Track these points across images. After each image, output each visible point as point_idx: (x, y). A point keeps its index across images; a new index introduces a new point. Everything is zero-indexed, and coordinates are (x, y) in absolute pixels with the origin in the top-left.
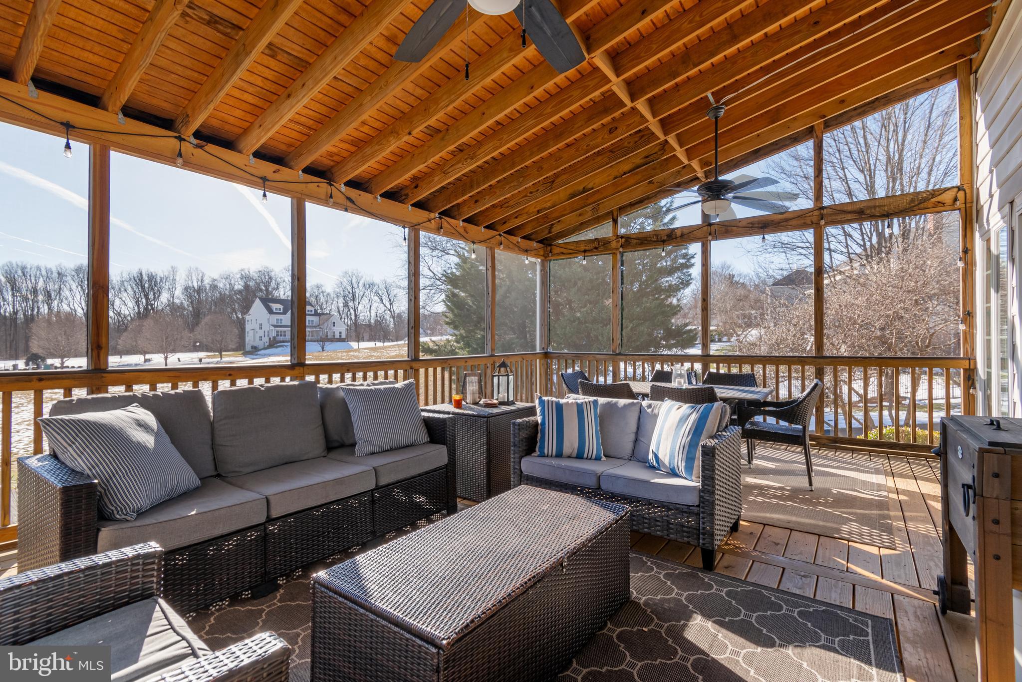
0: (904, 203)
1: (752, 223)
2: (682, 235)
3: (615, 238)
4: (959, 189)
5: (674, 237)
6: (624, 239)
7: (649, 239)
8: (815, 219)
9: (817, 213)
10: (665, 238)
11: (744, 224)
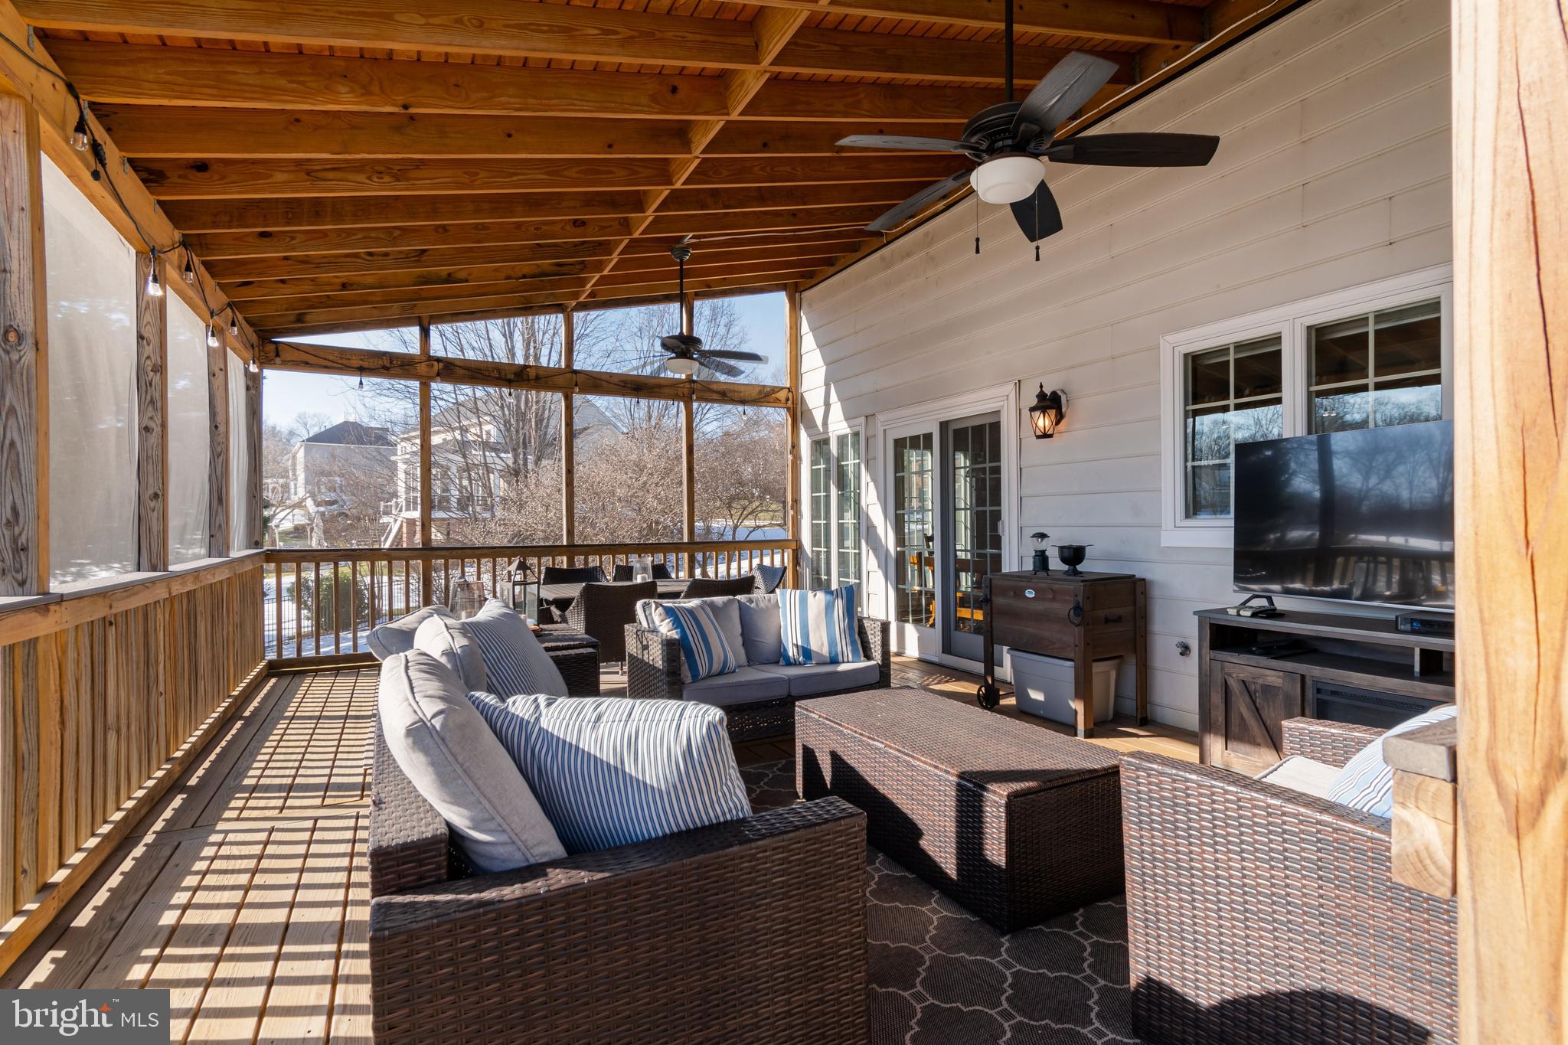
0: (754, 393)
1: (624, 382)
2: (537, 378)
3: (424, 358)
4: (789, 390)
5: (525, 377)
6: (441, 365)
7: (487, 373)
8: (686, 391)
9: (687, 385)
10: (512, 377)
11: (615, 380)
